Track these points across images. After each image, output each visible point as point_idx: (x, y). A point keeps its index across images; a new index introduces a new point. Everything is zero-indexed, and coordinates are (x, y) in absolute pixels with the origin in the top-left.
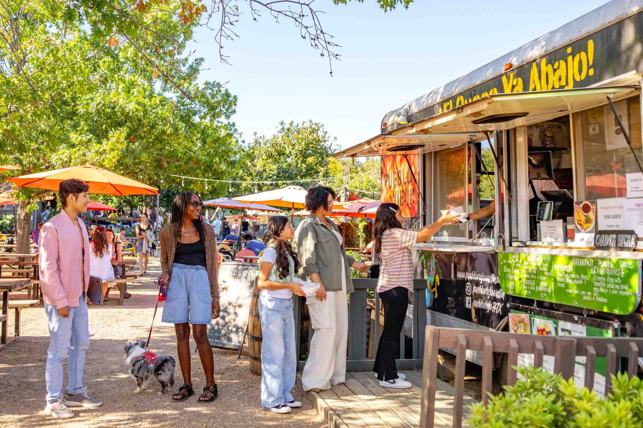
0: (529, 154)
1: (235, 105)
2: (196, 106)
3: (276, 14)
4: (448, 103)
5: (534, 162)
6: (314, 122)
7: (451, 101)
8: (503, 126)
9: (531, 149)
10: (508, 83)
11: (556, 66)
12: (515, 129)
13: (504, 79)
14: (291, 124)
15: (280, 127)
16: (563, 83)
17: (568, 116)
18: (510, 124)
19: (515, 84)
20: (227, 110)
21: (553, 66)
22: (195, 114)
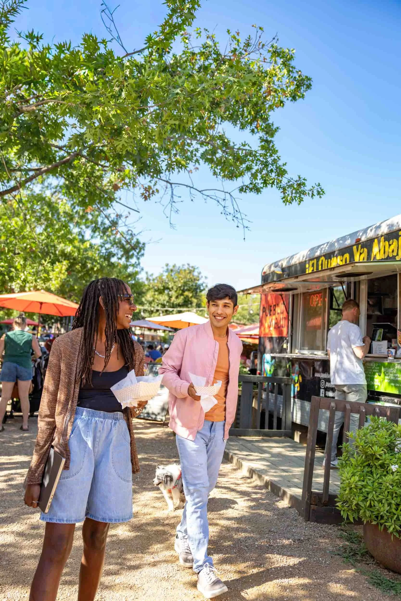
0: (368, 298)
1: (144, 250)
2: (114, 250)
3: (205, 197)
4: (313, 261)
5: (371, 303)
6: (191, 265)
7: (315, 260)
8: (352, 279)
9: (370, 295)
10: (357, 251)
11: (391, 242)
12: (359, 282)
13: (355, 247)
14: (174, 266)
15: (165, 268)
16: (395, 254)
17: (397, 274)
18: (357, 279)
19: (361, 252)
20: (138, 253)
21: (389, 242)
22: (114, 255)
